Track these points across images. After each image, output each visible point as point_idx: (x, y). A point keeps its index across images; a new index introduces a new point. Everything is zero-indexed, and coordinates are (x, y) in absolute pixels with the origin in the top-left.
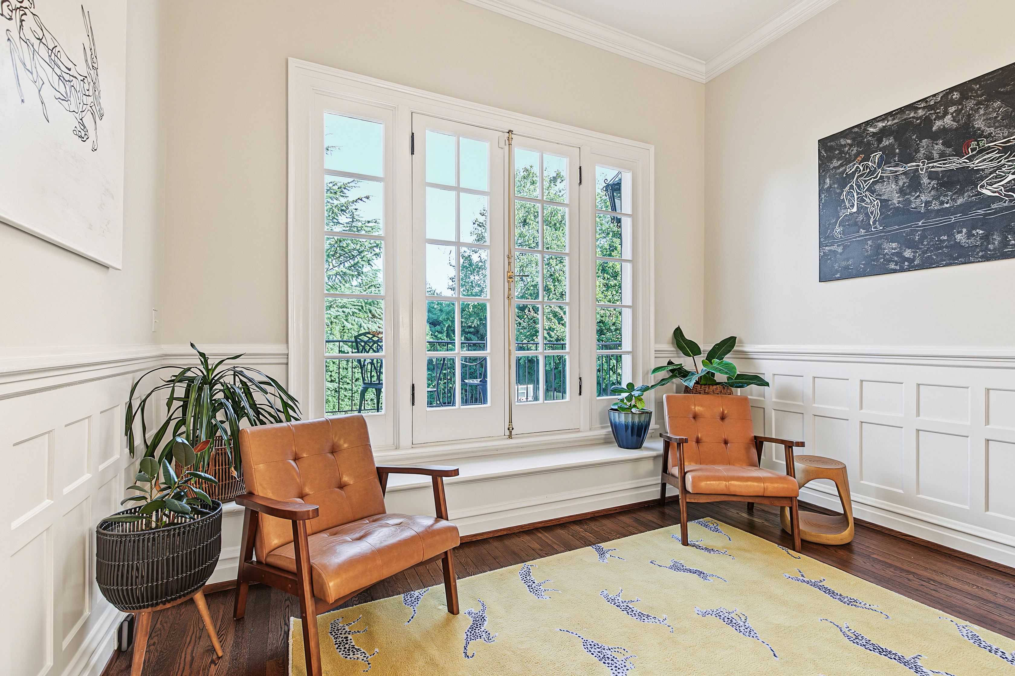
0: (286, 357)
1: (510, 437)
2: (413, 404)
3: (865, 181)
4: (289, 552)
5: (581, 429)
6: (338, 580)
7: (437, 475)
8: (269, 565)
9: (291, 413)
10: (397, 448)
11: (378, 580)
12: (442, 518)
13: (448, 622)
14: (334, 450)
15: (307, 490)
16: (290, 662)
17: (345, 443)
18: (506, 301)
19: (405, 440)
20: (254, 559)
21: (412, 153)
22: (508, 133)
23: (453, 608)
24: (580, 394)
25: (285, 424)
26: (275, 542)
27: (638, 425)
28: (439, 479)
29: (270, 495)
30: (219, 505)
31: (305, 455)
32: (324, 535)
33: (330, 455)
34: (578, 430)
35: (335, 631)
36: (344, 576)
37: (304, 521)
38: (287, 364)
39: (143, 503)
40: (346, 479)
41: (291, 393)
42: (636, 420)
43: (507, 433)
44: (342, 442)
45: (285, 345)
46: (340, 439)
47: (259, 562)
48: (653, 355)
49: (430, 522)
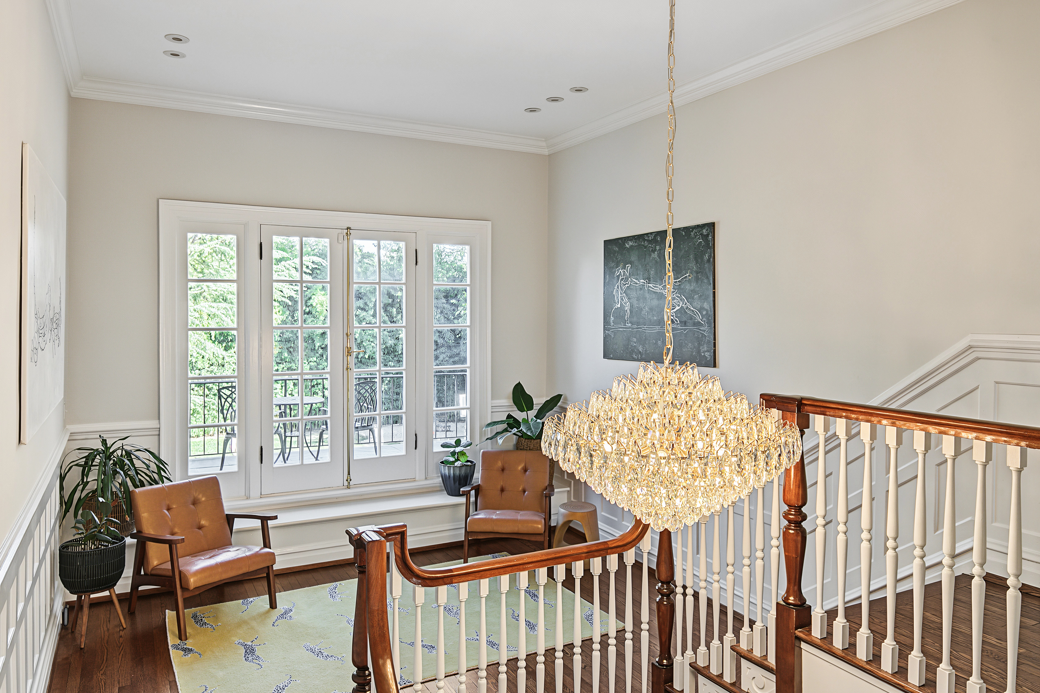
0: (158, 430)
1: (348, 487)
2: (261, 463)
3: (624, 285)
4: (168, 566)
5: (417, 479)
6: (196, 578)
7: (264, 520)
8: (152, 575)
9: (163, 473)
10: (248, 498)
11: (219, 579)
12: (266, 547)
13: (267, 612)
14: (195, 502)
15: (176, 530)
16: (168, 629)
17: (203, 497)
18: (345, 372)
19: (255, 492)
20: (142, 573)
21: (261, 258)
22: (347, 229)
23: (273, 605)
24: (416, 448)
25: (160, 486)
26: (155, 563)
27: (459, 475)
28: (265, 522)
29: (152, 533)
30: (124, 539)
31: (174, 507)
32: (188, 557)
33: (192, 506)
34: (414, 480)
35: (195, 616)
36: (199, 576)
37: (176, 544)
38: (159, 435)
39: (82, 536)
40: (203, 522)
41: (162, 458)
42: (457, 472)
43: (346, 483)
44: (200, 496)
45: (157, 421)
46: (199, 495)
47: (145, 574)
48: (490, 410)
49: (257, 549)
